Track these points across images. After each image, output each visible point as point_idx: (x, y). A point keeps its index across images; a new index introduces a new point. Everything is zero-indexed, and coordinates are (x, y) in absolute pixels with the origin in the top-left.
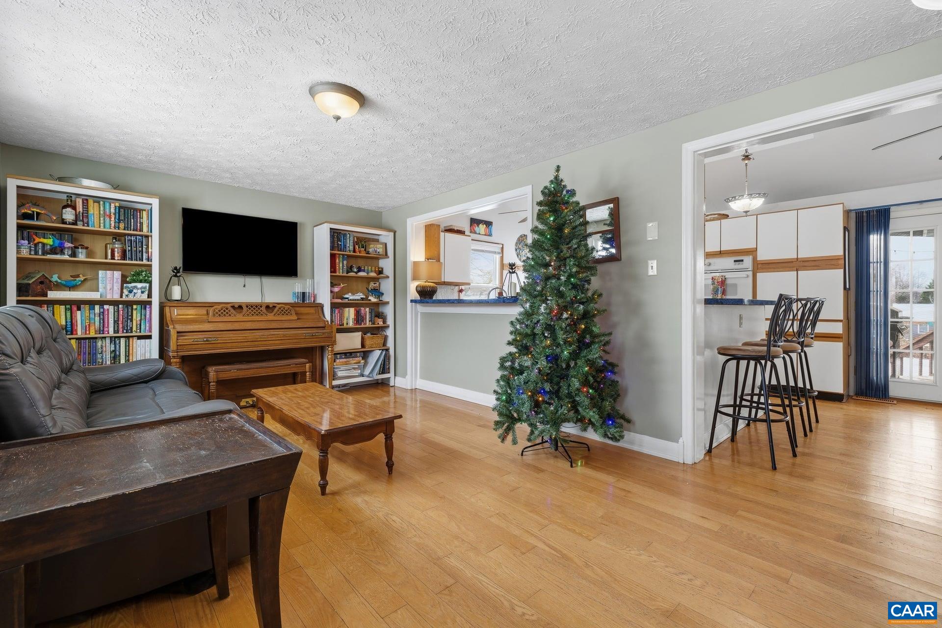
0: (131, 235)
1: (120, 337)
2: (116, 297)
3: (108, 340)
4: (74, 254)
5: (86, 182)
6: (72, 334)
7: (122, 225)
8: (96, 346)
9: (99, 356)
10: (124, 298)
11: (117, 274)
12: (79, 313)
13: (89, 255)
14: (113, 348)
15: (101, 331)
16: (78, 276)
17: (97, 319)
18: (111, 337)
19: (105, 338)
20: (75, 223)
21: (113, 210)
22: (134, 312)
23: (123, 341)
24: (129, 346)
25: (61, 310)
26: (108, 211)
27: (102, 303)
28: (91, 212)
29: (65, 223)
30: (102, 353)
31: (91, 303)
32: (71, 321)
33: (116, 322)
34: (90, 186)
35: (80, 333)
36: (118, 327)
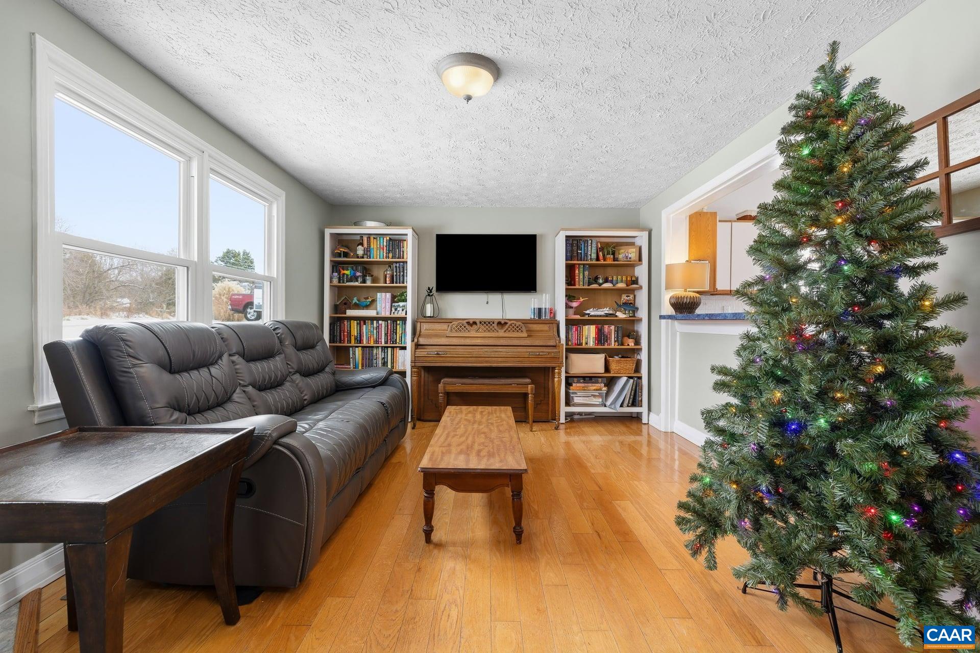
0: (396, 262)
1: (388, 347)
2: (387, 314)
3: (380, 349)
4: (364, 282)
5: (370, 224)
6: (360, 343)
7: (391, 255)
8: (373, 353)
9: (375, 361)
10: (392, 315)
11: (389, 295)
12: (364, 326)
13: (374, 281)
14: (383, 356)
15: (377, 341)
16: (367, 298)
17: (375, 331)
18: (382, 347)
19: (378, 347)
20: (363, 257)
21: (385, 244)
22: (398, 327)
23: (390, 350)
24: (394, 355)
25: (354, 324)
26: (382, 245)
27: (377, 319)
28: (372, 247)
29: (358, 257)
30: (376, 359)
31: (372, 319)
32: (360, 333)
33: (386, 334)
34: (371, 227)
35: (365, 343)
36: (387, 338)
